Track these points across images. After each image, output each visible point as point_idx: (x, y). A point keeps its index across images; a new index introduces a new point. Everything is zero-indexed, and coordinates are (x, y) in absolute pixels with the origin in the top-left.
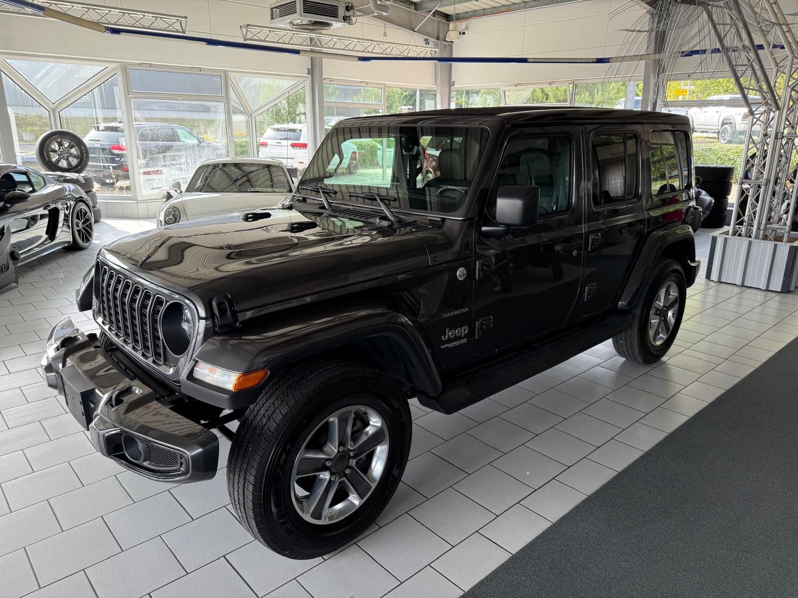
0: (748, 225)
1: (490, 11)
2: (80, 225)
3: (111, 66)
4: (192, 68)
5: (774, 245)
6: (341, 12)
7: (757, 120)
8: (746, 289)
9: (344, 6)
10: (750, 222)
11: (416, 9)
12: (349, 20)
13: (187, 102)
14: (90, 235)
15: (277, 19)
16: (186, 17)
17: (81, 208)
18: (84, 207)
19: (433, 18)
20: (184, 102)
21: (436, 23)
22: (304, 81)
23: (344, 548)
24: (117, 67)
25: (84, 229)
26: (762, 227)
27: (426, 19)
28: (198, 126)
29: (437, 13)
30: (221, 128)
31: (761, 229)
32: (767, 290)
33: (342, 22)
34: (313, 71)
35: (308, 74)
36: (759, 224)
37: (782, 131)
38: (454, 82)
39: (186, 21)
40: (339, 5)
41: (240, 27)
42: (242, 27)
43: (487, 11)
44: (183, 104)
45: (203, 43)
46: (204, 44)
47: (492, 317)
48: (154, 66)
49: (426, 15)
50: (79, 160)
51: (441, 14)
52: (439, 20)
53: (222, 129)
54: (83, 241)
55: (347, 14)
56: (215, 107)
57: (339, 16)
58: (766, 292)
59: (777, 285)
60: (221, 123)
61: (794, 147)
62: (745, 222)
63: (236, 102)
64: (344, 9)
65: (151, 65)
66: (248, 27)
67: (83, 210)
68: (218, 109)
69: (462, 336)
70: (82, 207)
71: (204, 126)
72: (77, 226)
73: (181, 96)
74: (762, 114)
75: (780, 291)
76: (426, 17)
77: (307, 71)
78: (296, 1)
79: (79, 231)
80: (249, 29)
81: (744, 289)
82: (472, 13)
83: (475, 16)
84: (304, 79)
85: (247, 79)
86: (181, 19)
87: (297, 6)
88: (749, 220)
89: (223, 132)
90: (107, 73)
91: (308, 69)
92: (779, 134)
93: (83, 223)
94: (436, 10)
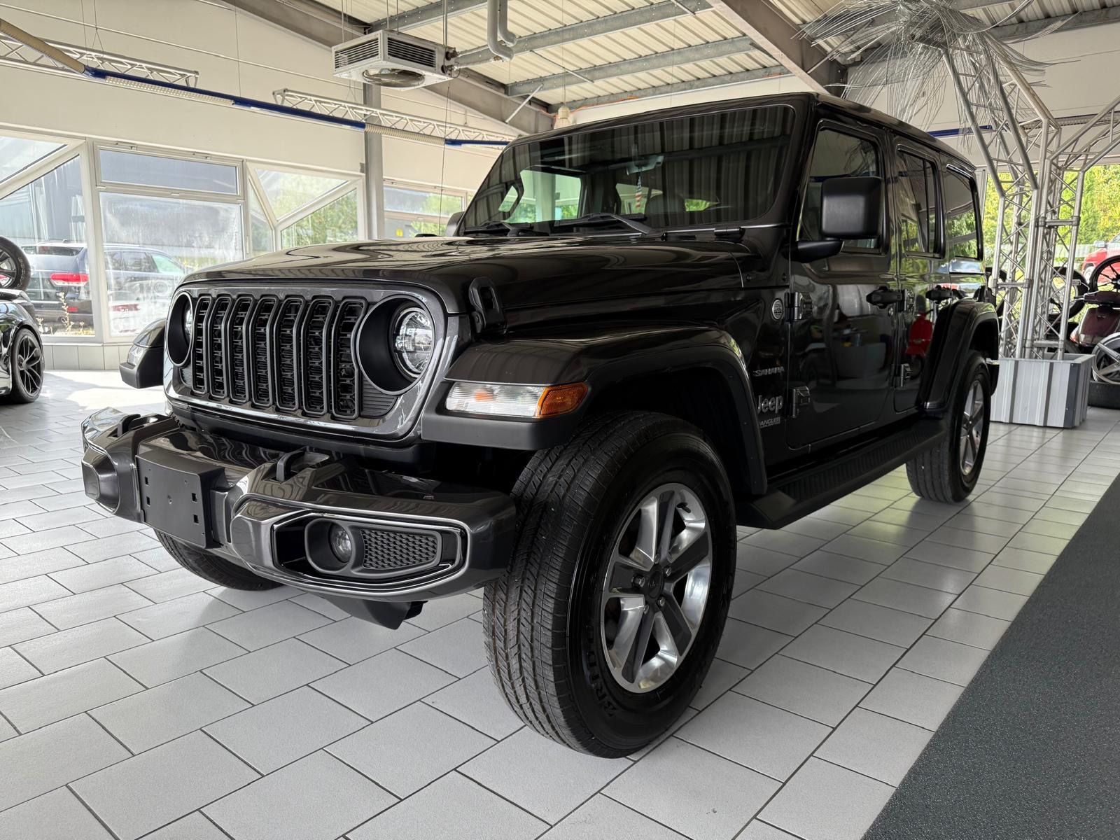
0: (1006, 344)
1: (607, 98)
2: (24, 363)
3: (72, 144)
4: (194, 153)
5: (1049, 364)
6: (439, 59)
7: (1010, 203)
8: (1015, 427)
9: (444, 51)
10: (1009, 340)
11: (506, 93)
12: (451, 71)
13: (185, 201)
14: (39, 382)
15: (345, 67)
16: (196, 73)
17: (27, 339)
18: (31, 337)
19: (529, 106)
20: (181, 201)
21: (533, 115)
22: (355, 181)
23: (658, 743)
24: (81, 145)
25: (29, 371)
26: (1028, 344)
27: (519, 109)
28: (200, 236)
29: (534, 101)
30: (234, 241)
31: (1027, 346)
32: (1045, 427)
33: (440, 74)
34: (370, 165)
35: (362, 171)
36: (1024, 340)
37: (1043, 215)
38: (559, 194)
39: (196, 78)
40: (436, 50)
41: (274, 93)
42: (276, 94)
43: (603, 99)
44: (179, 203)
45: (228, 100)
46: (229, 103)
47: (807, 389)
48: (137, 147)
49: (519, 102)
50: (14, 278)
51: (539, 103)
52: (538, 110)
53: (236, 243)
54: (28, 389)
55: (447, 63)
56: (227, 211)
57: (436, 65)
58: (1044, 429)
59: (1058, 418)
60: (234, 234)
61: (1058, 238)
62: (1002, 340)
63: (256, 212)
64: (443, 56)
65: (132, 146)
66: (286, 93)
67: (29, 344)
68: (231, 214)
69: (776, 412)
70: (29, 337)
71: (210, 237)
72: (20, 365)
73: (177, 192)
74: (1014, 196)
75: (1062, 426)
76: (520, 105)
77: (359, 168)
78: (377, 39)
79: (22, 373)
80: (286, 97)
81: (1014, 427)
82: (582, 102)
83: (586, 105)
84: (355, 178)
85: (273, 173)
86: (189, 74)
87: (379, 45)
88: (1007, 338)
89: (237, 247)
90: (66, 154)
91: (362, 165)
92: (1040, 220)
93: (28, 362)
94: (533, 98)
